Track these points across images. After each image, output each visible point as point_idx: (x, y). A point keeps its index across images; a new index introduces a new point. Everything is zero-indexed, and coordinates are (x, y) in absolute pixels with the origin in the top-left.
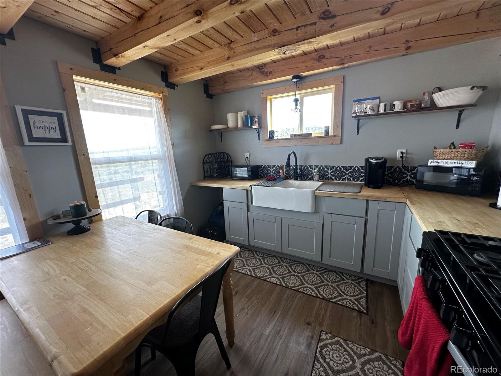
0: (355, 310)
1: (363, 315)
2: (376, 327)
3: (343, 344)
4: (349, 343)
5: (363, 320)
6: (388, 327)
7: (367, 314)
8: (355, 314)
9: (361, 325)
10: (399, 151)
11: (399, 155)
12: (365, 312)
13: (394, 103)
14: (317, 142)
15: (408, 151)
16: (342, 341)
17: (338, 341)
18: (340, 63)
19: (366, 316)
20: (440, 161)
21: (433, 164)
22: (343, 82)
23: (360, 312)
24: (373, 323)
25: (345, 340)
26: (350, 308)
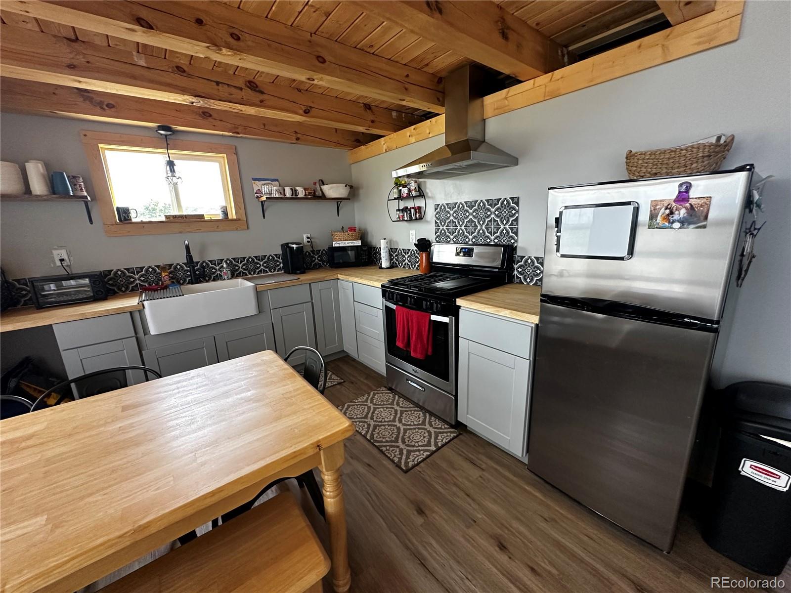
0: (336, 385)
1: (343, 384)
2: (356, 384)
3: (353, 404)
4: (355, 401)
5: (346, 386)
6: (362, 379)
7: (344, 382)
8: (338, 387)
9: (348, 389)
10: (305, 236)
11: (305, 240)
12: (342, 381)
13: (297, 188)
14: (216, 227)
15: (312, 236)
16: (350, 404)
17: (348, 405)
18: (234, 131)
19: (346, 383)
20: (340, 242)
21: (336, 245)
22: (236, 154)
23: (339, 384)
24: (352, 383)
25: (351, 402)
26: (332, 386)
